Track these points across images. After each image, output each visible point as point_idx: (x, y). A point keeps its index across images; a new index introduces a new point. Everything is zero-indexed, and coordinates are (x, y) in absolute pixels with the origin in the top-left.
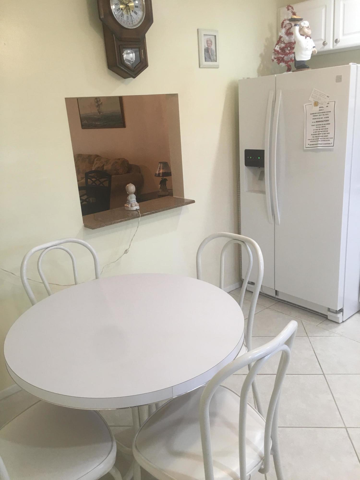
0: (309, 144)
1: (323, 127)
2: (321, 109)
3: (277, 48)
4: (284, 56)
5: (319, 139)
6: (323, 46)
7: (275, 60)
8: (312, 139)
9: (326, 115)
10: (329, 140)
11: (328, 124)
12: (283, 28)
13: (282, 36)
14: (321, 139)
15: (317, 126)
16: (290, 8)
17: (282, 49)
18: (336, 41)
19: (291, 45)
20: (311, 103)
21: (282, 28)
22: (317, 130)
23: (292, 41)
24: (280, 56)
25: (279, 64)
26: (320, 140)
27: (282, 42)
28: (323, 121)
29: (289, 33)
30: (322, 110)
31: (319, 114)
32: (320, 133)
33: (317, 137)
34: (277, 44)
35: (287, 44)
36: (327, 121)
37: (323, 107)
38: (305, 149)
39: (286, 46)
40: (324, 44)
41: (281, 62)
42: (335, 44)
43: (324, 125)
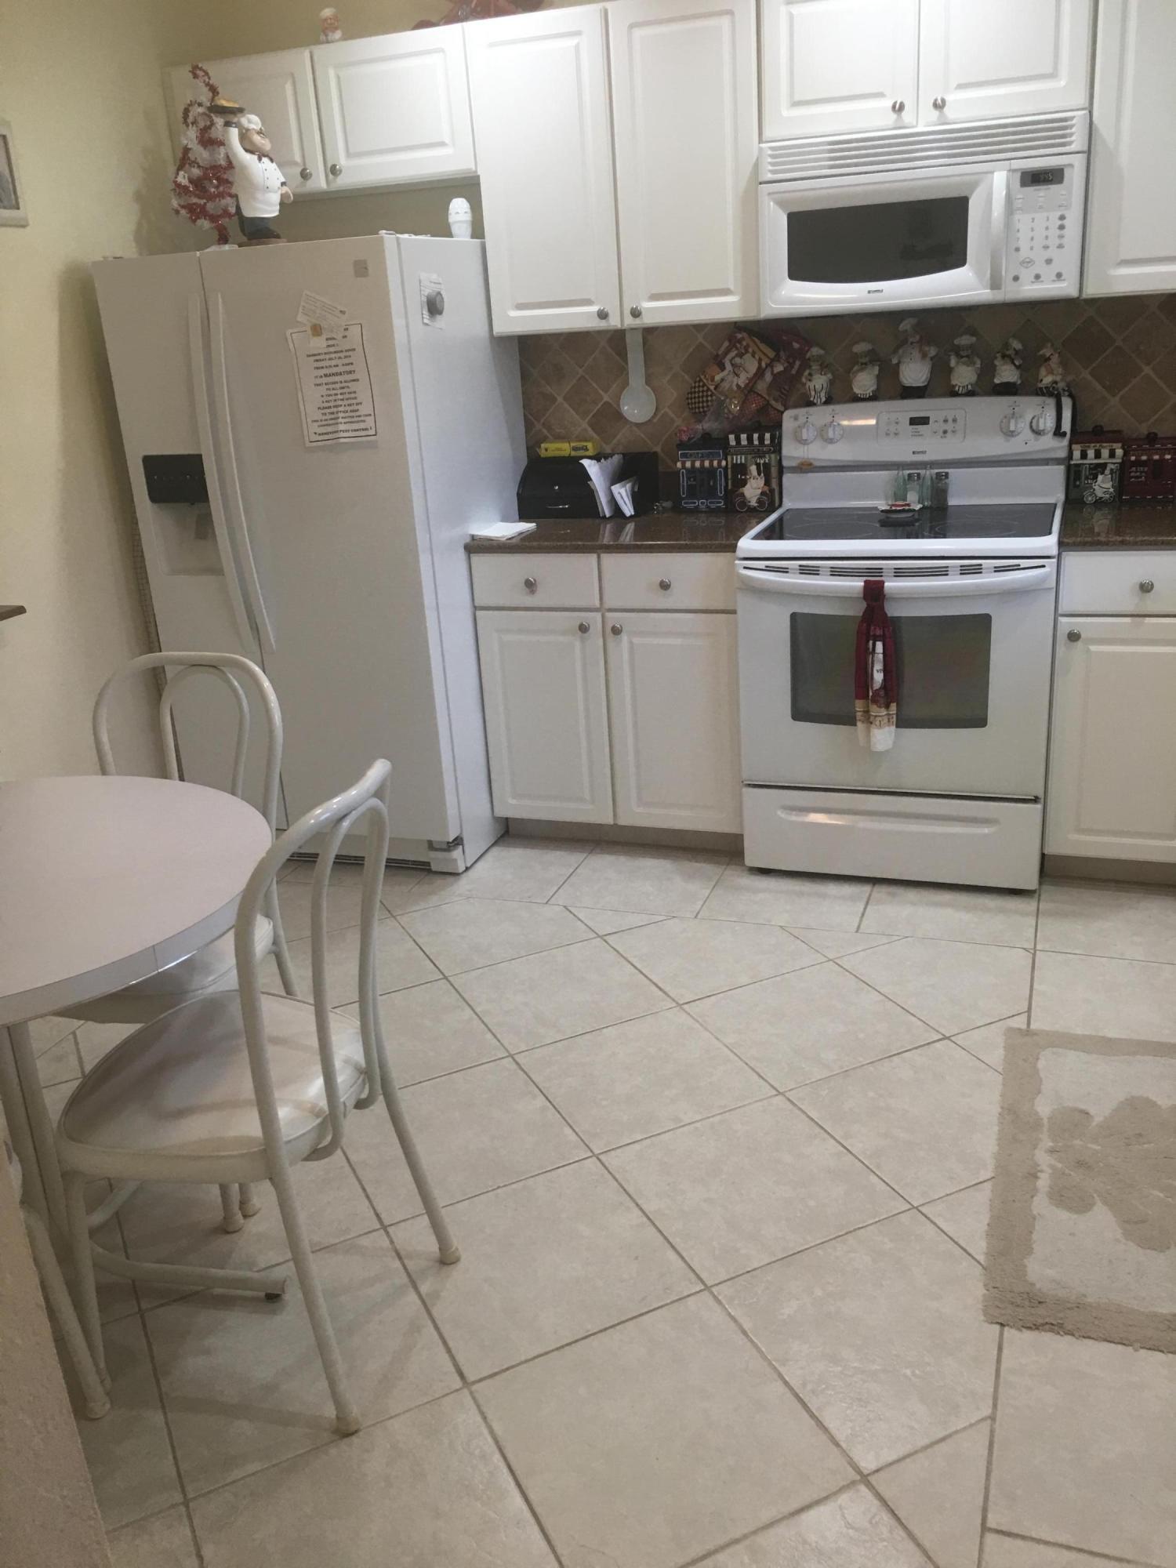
0: (316, 433)
1: (343, 388)
2: (331, 342)
3: (183, 179)
4: (205, 201)
5: (338, 418)
6: (302, 180)
7: (183, 212)
8: (321, 421)
9: (346, 357)
10: (364, 421)
11: (354, 380)
12: (191, 125)
13: (189, 146)
14: (342, 418)
15: (327, 387)
16: (200, 73)
17: (197, 183)
18: (334, 171)
19: (219, 174)
20: (304, 329)
21: (188, 126)
22: (329, 395)
23: (219, 163)
24: (195, 200)
25: (194, 221)
26: (340, 420)
27: (193, 162)
28: (341, 374)
29: (209, 141)
30: (334, 345)
31: (327, 357)
32: (340, 403)
33: (333, 413)
34: (179, 170)
35: (207, 169)
36: (350, 372)
37: (334, 339)
38: (308, 444)
39: (205, 174)
40: (305, 175)
41: (198, 218)
42: (331, 176)
43: (346, 384)
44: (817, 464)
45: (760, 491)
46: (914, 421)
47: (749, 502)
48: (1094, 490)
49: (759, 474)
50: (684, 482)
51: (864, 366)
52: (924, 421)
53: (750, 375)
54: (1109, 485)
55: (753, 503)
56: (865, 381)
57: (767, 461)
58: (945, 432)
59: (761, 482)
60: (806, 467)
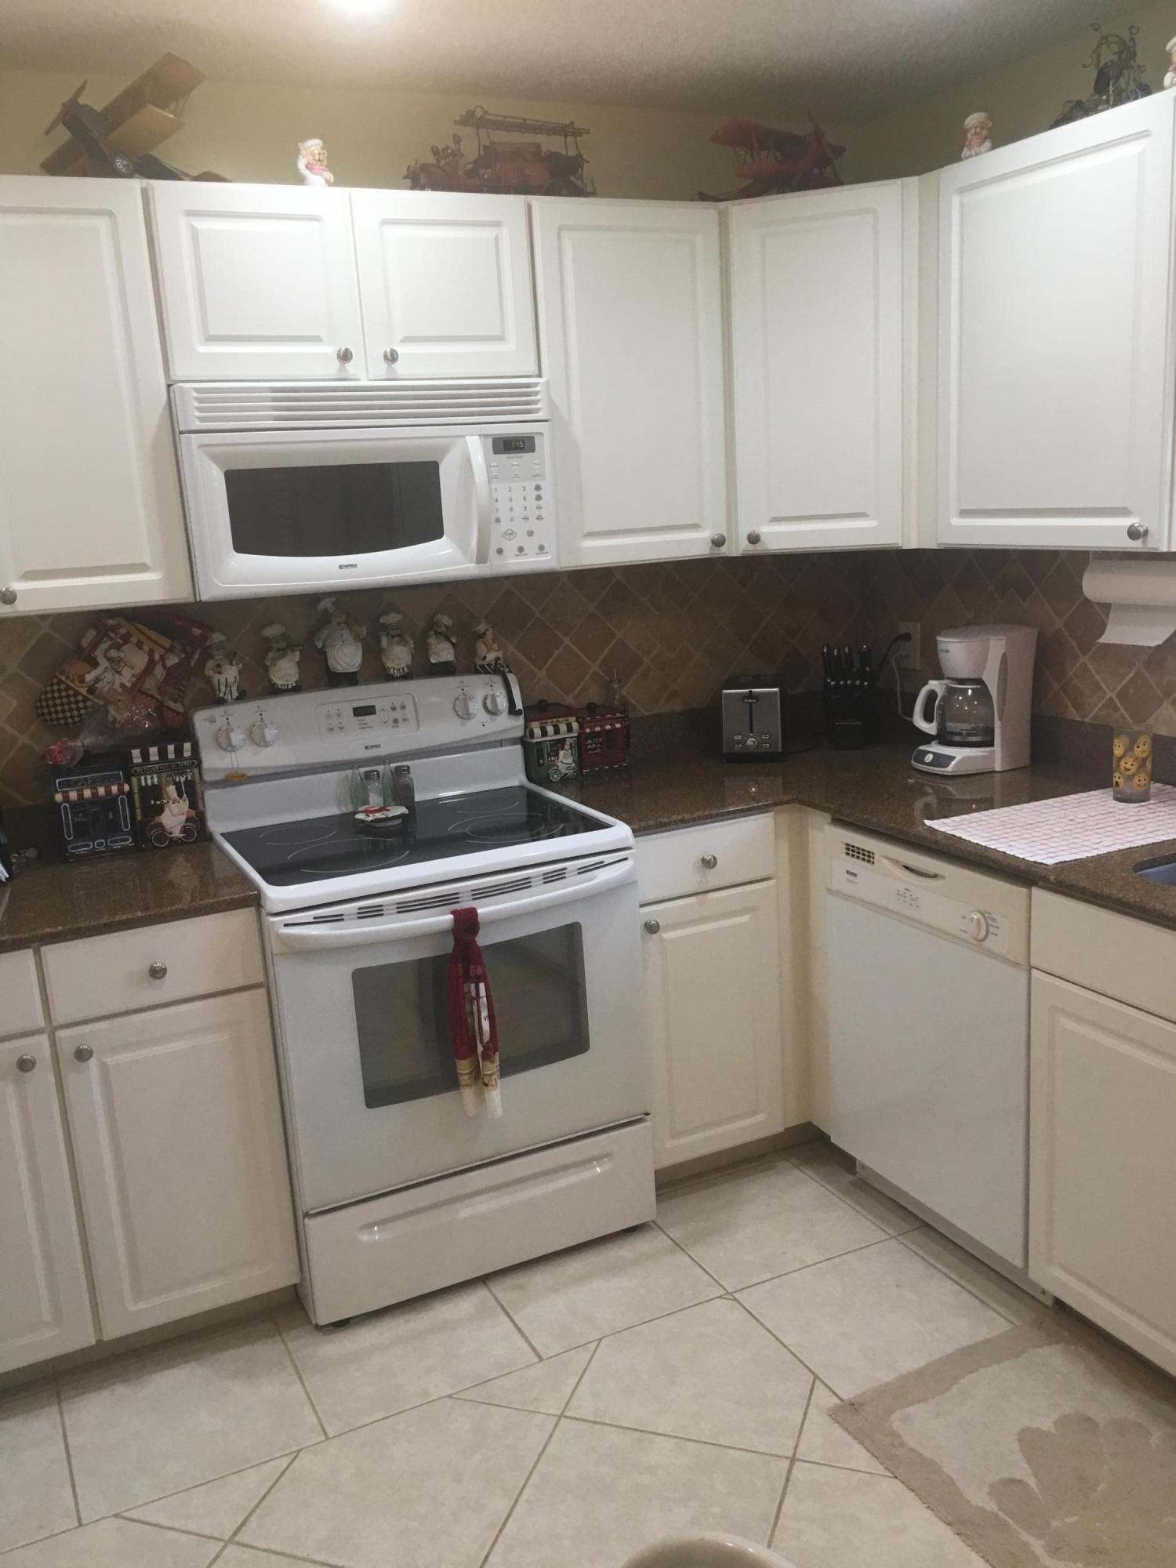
44: (251, 773)
45: (184, 817)
46: (358, 712)
47: (171, 833)
48: (558, 766)
49: (180, 795)
50: (68, 819)
51: (283, 652)
52: (370, 710)
53: (137, 671)
54: (570, 760)
55: (177, 833)
56: (286, 671)
57: (190, 778)
58: (396, 721)
59: (184, 805)
60: (235, 779)
